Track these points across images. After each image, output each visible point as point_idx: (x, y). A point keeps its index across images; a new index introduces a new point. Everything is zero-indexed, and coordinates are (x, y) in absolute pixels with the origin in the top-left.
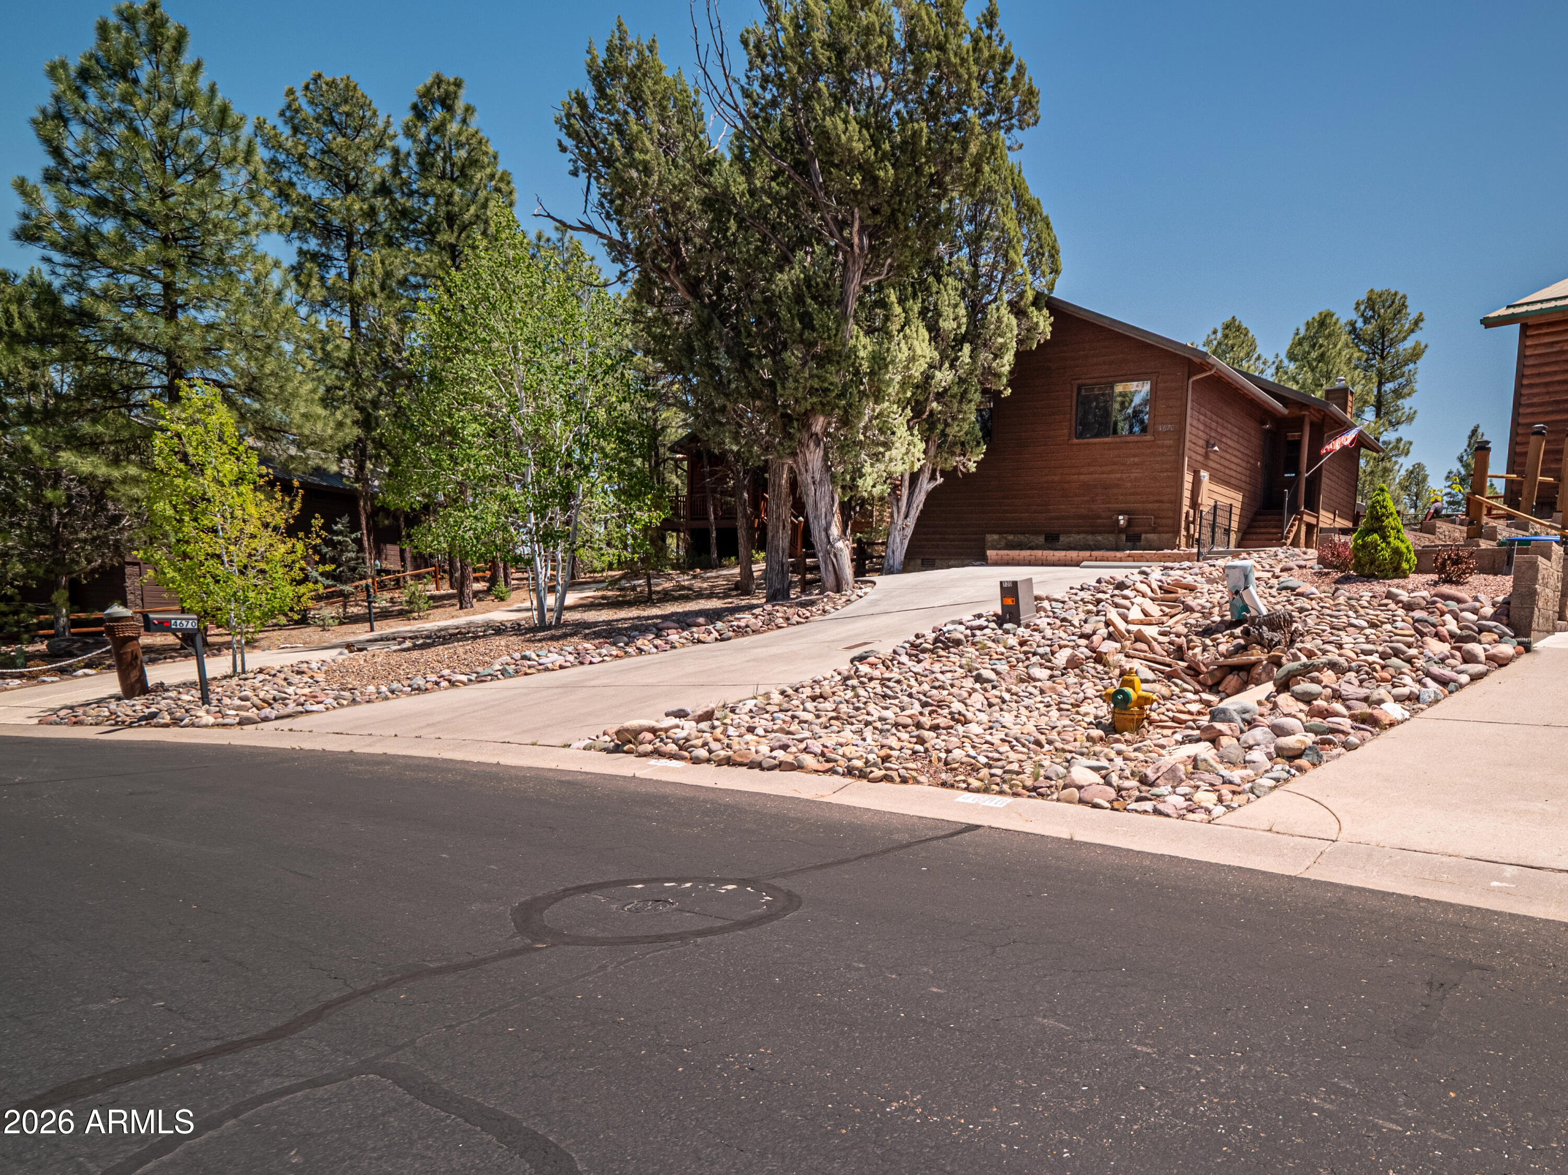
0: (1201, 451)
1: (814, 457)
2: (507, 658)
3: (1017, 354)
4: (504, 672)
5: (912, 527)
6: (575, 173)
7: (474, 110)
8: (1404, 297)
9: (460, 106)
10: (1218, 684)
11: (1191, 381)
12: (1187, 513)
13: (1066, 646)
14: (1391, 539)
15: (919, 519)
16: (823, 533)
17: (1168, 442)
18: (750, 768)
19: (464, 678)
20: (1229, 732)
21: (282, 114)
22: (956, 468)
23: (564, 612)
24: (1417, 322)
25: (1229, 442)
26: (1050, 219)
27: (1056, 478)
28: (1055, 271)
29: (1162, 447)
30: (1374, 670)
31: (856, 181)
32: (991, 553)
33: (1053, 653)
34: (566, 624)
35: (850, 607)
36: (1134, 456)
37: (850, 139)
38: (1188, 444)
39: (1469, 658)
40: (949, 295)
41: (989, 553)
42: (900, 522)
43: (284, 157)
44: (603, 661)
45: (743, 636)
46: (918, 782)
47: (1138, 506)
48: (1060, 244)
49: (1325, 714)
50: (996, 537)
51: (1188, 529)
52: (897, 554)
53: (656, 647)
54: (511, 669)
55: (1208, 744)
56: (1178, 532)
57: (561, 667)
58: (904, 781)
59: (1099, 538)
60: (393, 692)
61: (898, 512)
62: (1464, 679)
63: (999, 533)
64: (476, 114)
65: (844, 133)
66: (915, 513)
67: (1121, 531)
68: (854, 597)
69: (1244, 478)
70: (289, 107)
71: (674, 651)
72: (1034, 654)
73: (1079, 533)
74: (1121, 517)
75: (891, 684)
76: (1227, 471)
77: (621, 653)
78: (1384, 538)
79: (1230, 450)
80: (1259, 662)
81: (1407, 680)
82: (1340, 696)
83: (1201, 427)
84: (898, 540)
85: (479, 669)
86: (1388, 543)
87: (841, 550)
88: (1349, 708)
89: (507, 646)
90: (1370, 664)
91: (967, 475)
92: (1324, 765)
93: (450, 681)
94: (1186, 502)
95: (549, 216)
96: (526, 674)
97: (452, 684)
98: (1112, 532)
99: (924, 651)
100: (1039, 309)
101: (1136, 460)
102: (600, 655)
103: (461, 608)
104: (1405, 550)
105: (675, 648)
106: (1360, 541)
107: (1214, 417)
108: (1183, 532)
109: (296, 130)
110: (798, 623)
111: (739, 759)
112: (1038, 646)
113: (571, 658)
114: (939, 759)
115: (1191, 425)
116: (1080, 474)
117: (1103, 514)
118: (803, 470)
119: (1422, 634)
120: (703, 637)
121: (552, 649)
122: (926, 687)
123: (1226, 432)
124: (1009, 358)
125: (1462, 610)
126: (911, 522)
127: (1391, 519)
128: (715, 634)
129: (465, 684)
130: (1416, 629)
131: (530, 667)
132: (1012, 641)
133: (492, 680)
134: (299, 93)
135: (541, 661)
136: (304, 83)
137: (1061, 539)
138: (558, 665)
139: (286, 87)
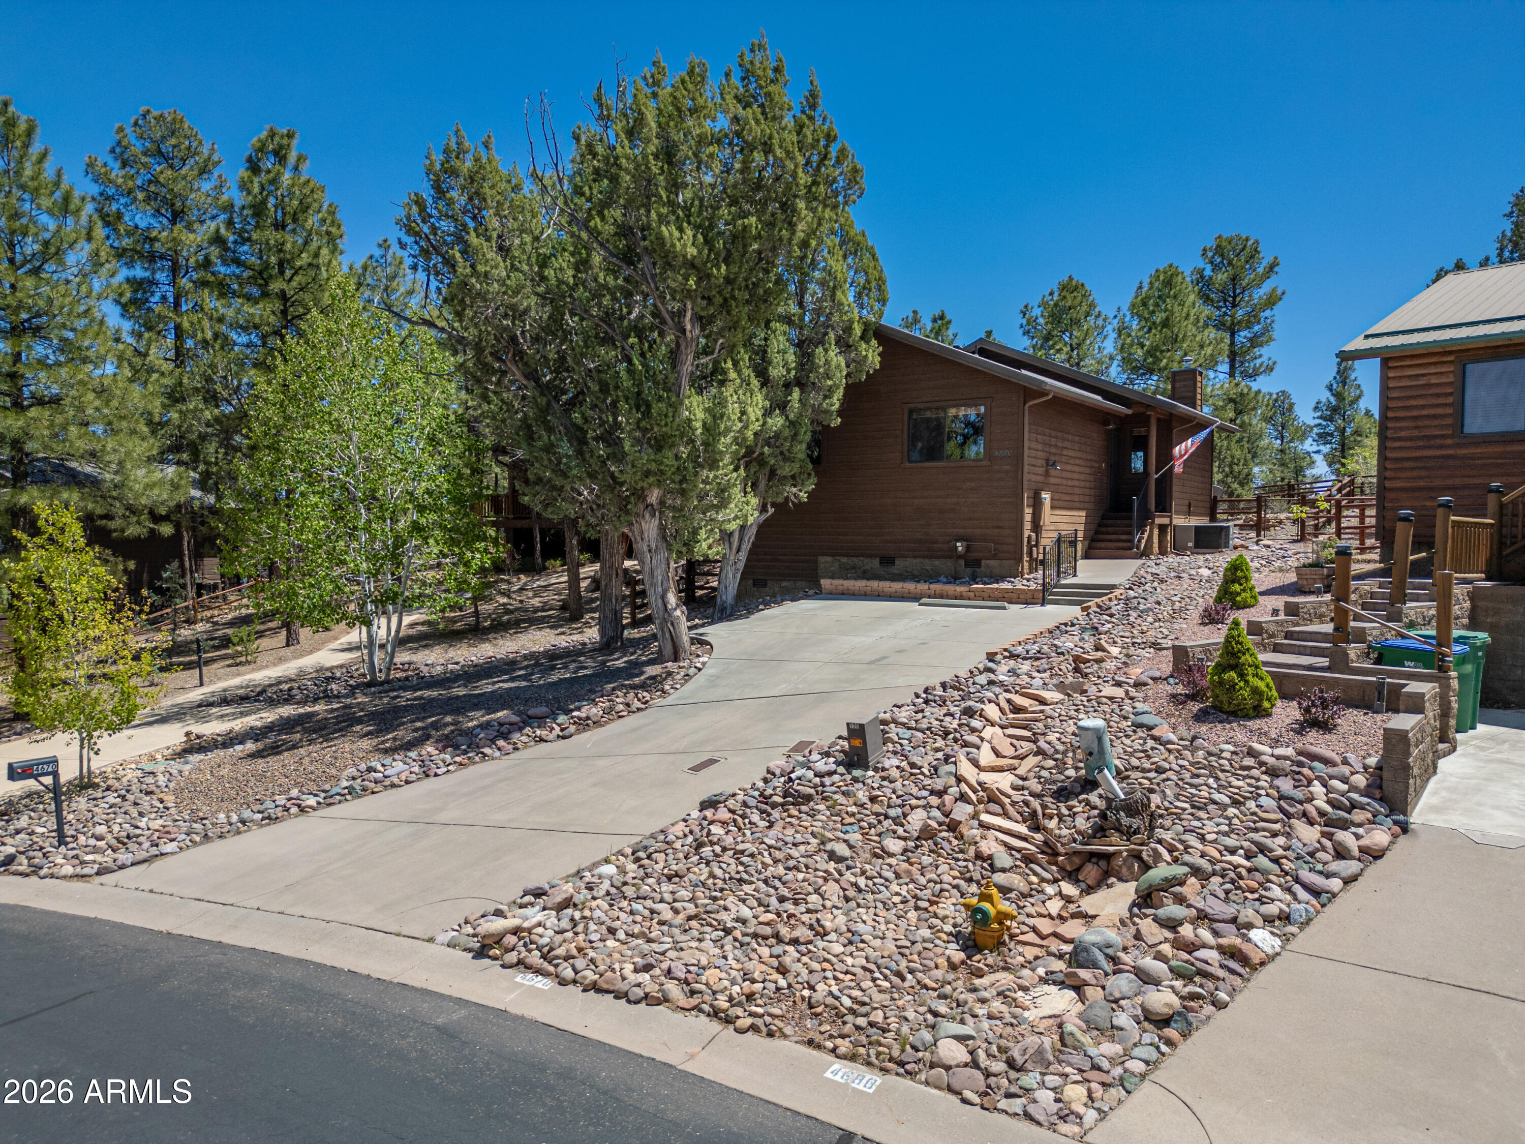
0: (1041, 470)
1: (650, 526)
2: (353, 771)
3: (848, 387)
4: (351, 790)
5: (744, 560)
7: (305, 159)
8: (1257, 242)
9: (292, 157)
10: (1078, 870)
11: (1027, 406)
12: (1029, 537)
13: (917, 807)
14: (1250, 678)
15: (751, 552)
16: (660, 601)
17: (1005, 467)
18: (616, 997)
19: (312, 801)
20: (1094, 982)
21: (113, 151)
22: (787, 499)
24: (1271, 268)
25: (1071, 453)
26: (876, 250)
27: (889, 501)
28: (883, 301)
29: (1000, 472)
30: (1241, 877)
31: (691, 282)
32: (825, 583)
33: (905, 815)
35: (687, 687)
36: (970, 480)
37: (685, 246)
38: (1026, 468)
39: (1341, 854)
40: (778, 341)
41: (823, 582)
42: (732, 558)
44: (448, 771)
45: (584, 730)
46: (785, 1036)
47: (976, 532)
48: (887, 274)
49: (1190, 947)
50: (829, 559)
51: (1030, 554)
52: (730, 589)
53: (500, 749)
54: (357, 786)
55: (1072, 994)
56: (1020, 560)
57: (407, 782)
58: (770, 1034)
59: (937, 562)
60: (244, 822)
62: (1335, 884)
63: (833, 555)
64: (307, 162)
65: (679, 240)
66: (746, 547)
67: (960, 557)
68: (692, 671)
69: (1088, 484)
70: (119, 143)
71: (515, 754)
72: (887, 817)
73: (915, 557)
74: (958, 544)
75: (745, 859)
76: (1069, 483)
77: (465, 760)
78: (1242, 676)
79: (1072, 461)
80: (1119, 853)
81: (1276, 892)
82: (1206, 916)
83: (1040, 447)
84: (731, 576)
85: (327, 786)
86: (1247, 682)
87: (678, 618)
88: (1216, 934)
89: (352, 753)
90: (1236, 867)
91: (799, 505)
92: (1196, 1036)
93: (299, 806)
94: (1028, 526)
96: (373, 793)
97: (302, 810)
98: (950, 557)
99: (774, 806)
100: (867, 342)
101: (973, 484)
102: (444, 762)
104: (1265, 689)
105: (517, 749)
106: (1216, 678)
107: (1053, 433)
108: (1026, 558)
109: (124, 164)
110: (639, 709)
111: (605, 986)
112: (889, 806)
113: (416, 768)
114: (803, 998)
115: (1030, 448)
116: (914, 497)
117: (941, 541)
118: (639, 539)
119: (1289, 816)
120: (546, 733)
121: (397, 758)
122: (781, 870)
123: (1066, 444)
124: (839, 394)
125: (1331, 777)
126: (743, 556)
127: (1247, 656)
128: (557, 729)
129: (314, 809)
130: (1282, 810)
131: (376, 782)
132: (862, 795)
133: (340, 802)
134: (129, 130)
135: (387, 773)
136: (132, 121)
137: (897, 562)
138: (404, 778)
139: (117, 125)
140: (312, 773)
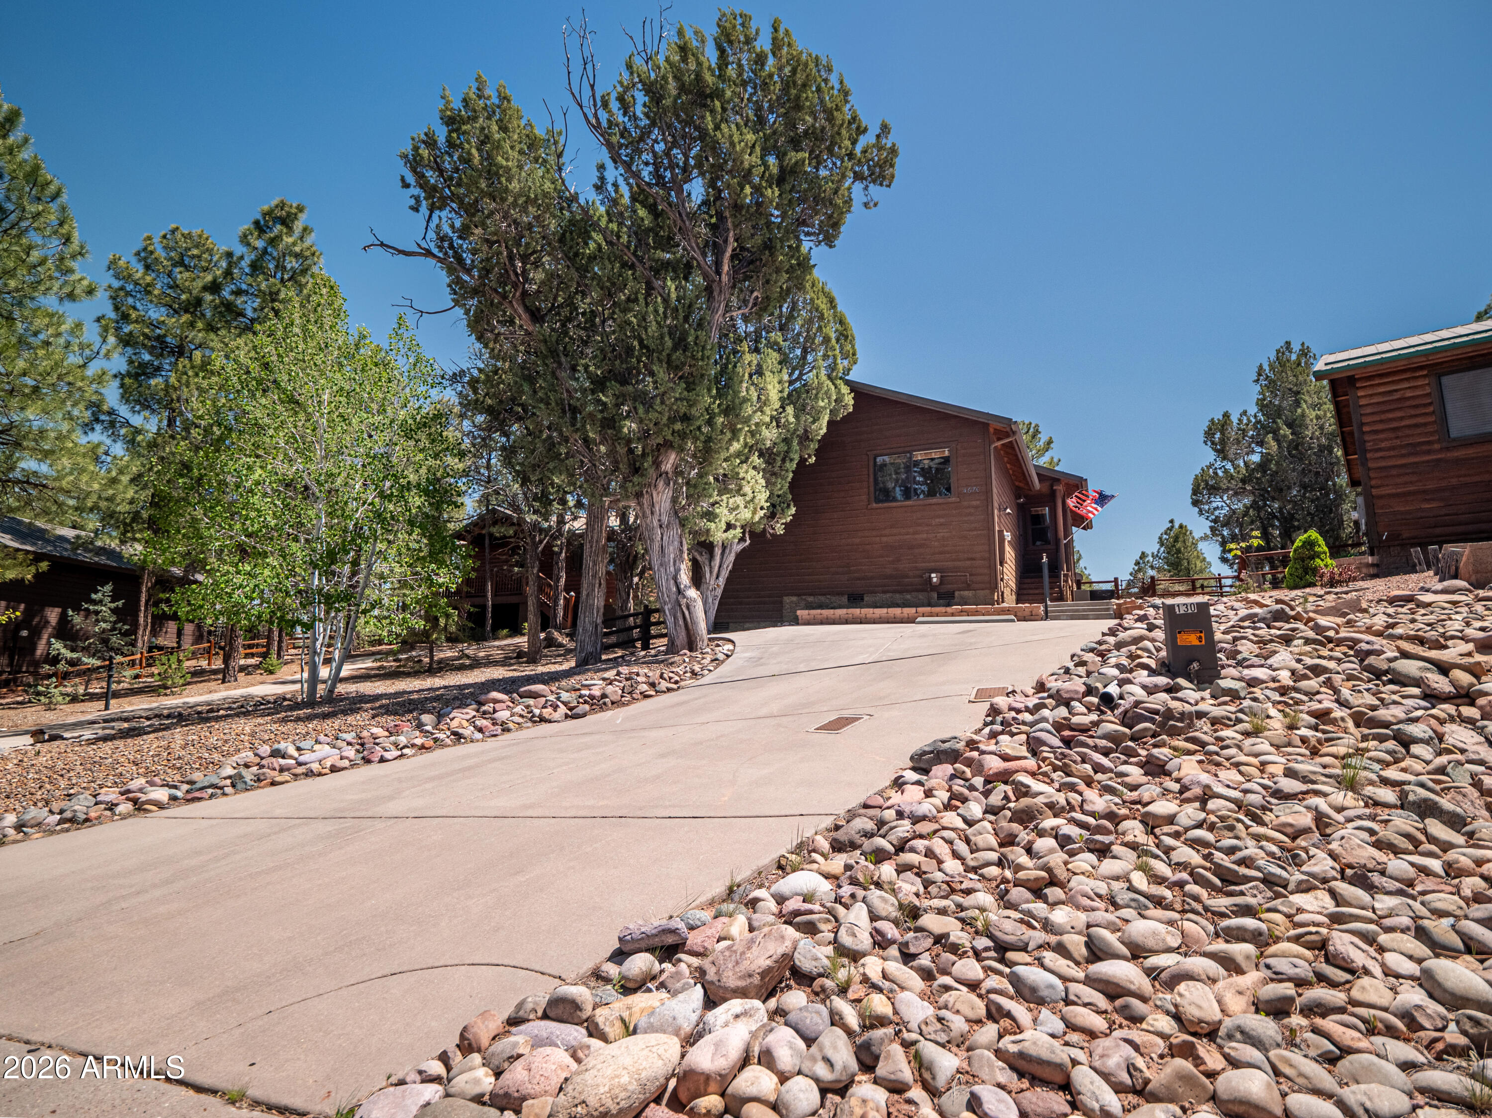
1: (663, 498)
2: (247, 755)
3: (830, 421)
4: (236, 781)
5: (722, 587)
6: (416, 209)
7: (312, 231)
8: (1037, 425)
9: (298, 226)
11: (992, 447)
12: (999, 570)
15: (729, 581)
16: (672, 582)
17: (975, 503)
19: (161, 794)
21: (138, 254)
23: (338, 685)
24: (1050, 442)
27: (857, 541)
29: (969, 507)
34: (341, 698)
35: (723, 669)
36: (939, 517)
38: (995, 504)
40: (771, 363)
41: (799, 613)
42: (712, 582)
43: (132, 287)
44: (402, 756)
47: (950, 564)
50: (794, 599)
52: (709, 614)
53: (480, 730)
54: (248, 775)
56: (996, 588)
57: (334, 769)
59: (908, 597)
61: (711, 572)
63: (798, 595)
64: (313, 234)
66: (725, 574)
67: (934, 588)
69: (1014, 544)
70: (145, 249)
71: (507, 736)
73: (884, 592)
74: (933, 575)
77: (429, 743)
83: (997, 491)
84: (710, 601)
85: (197, 776)
89: (253, 734)
91: (775, 537)
93: (135, 801)
94: (998, 559)
95: (382, 245)
96: (273, 784)
97: (139, 807)
98: (923, 590)
101: (942, 520)
102: (396, 745)
103: (223, 682)
105: (508, 730)
108: (999, 589)
109: (147, 267)
113: (350, 752)
115: (995, 487)
116: (881, 536)
117: (911, 573)
120: (547, 712)
121: (322, 738)
126: (722, 581)
128: (563, 710)
129: (160, 806)
131: (282, 770)
133: (212, 796)
134: (156, 240)
135: (302, 759)
136: (163, 233)
137: (866, 599)
138: (328, 764)
139: (146, 235)
140: (179, 758)
